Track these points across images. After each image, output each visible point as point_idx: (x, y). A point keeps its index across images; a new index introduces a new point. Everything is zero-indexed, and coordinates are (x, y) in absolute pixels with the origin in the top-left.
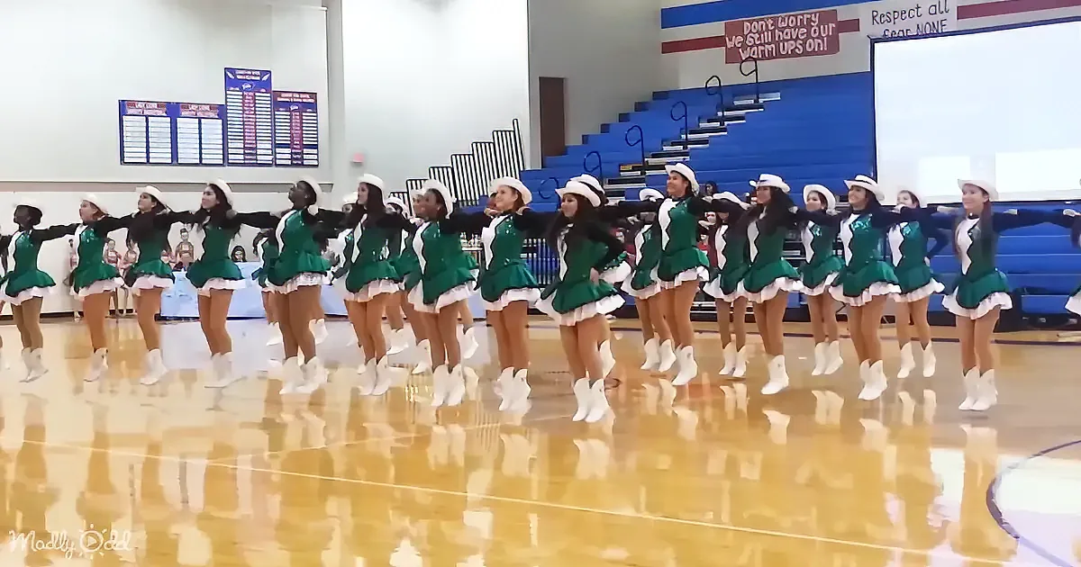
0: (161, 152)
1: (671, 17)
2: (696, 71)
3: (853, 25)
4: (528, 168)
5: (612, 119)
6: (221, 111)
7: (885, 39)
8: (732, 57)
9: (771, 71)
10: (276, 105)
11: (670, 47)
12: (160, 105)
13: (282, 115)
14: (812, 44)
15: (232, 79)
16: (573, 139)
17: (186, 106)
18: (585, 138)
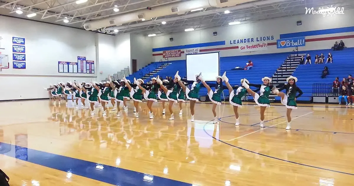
0: (66, 71)
1: (154, 50)
2: (158, 59)
3: (183, 52)
4: (130, 74)
5: (144, 66)
6: (77, 64)
7: (188, 55)
8: (164, 57)
9: (170, 59)
10: (87, 63)
11: (154, 55)
12: (66, 62)
13: (88, 65)
14: (177, 55)
15: (79, 58)
16: (138, 69)
17: (71, 63)
18: (140, 70)
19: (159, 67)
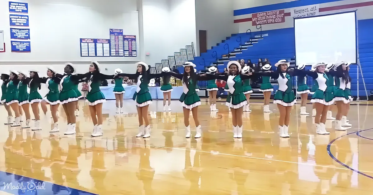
0: (92, 53)
1: (237, 13)
2: (244, 28)
3: (289, 14)
4: (196, 56)
5: (220, 42)
6: (109, 41)
7: (298, 18)
8: (254, 24)
9: (265, 28)
10: (124, 39)
11: (236, 21)
12: (92, 40)
13: (126, 42)
14: (277, 20)
15: (112, 32)
16: (209, 48)
17: (99, 40)
18: (212, 48)
19: (245, 42)
